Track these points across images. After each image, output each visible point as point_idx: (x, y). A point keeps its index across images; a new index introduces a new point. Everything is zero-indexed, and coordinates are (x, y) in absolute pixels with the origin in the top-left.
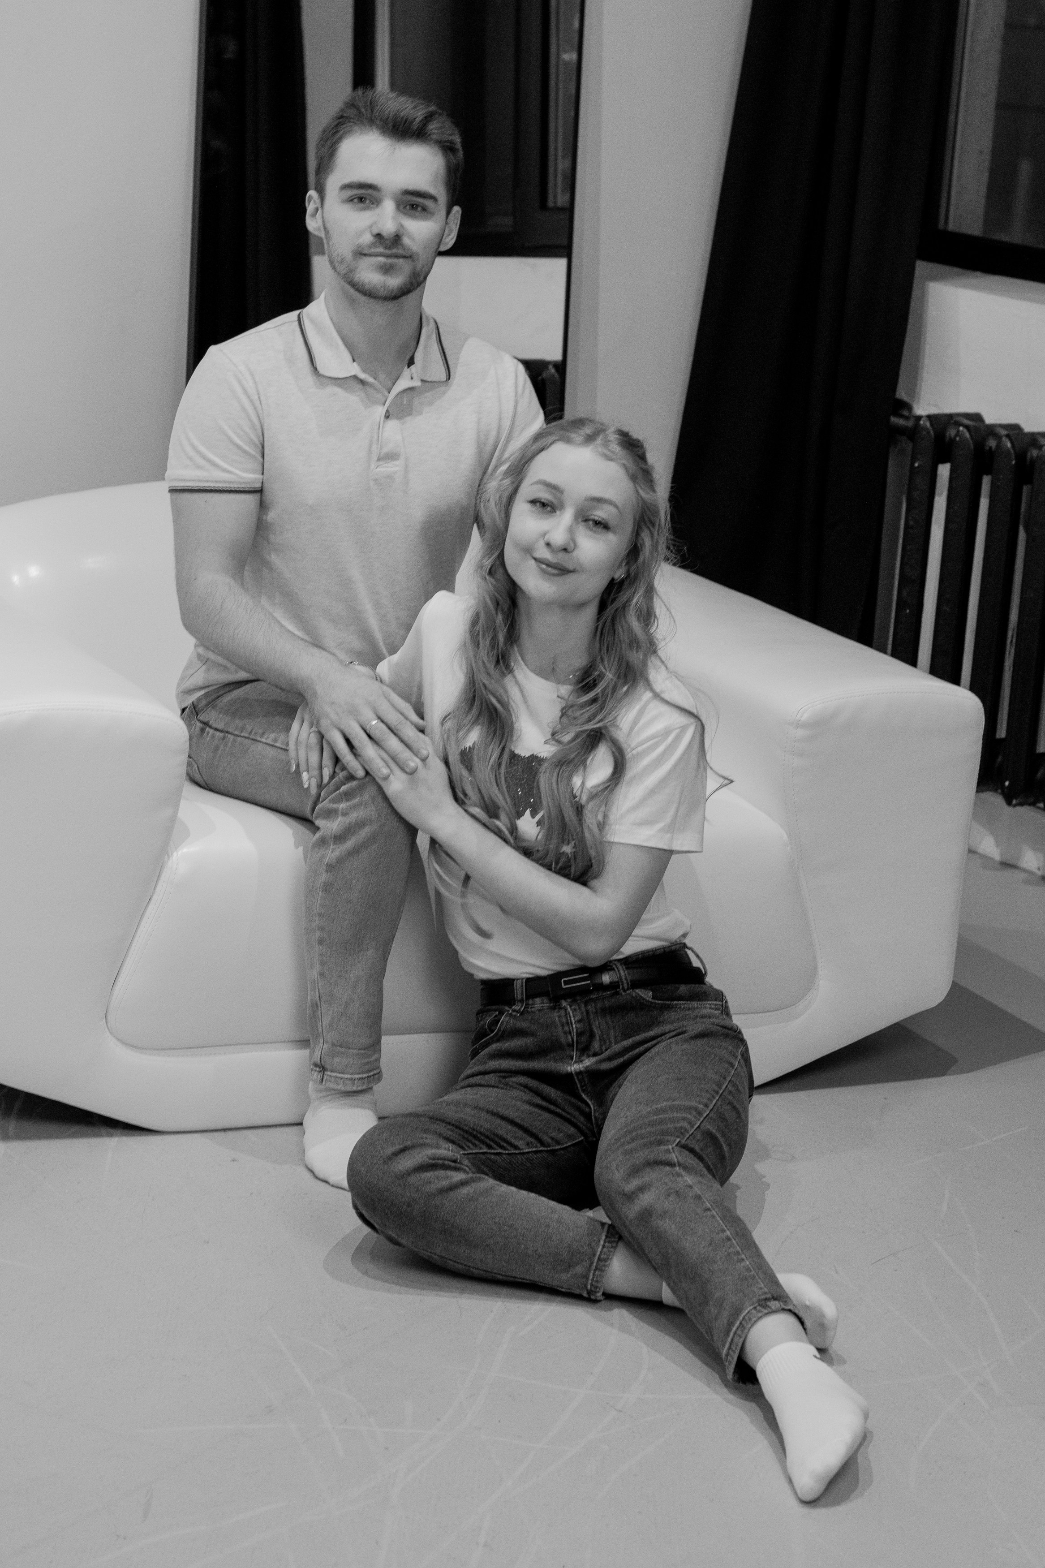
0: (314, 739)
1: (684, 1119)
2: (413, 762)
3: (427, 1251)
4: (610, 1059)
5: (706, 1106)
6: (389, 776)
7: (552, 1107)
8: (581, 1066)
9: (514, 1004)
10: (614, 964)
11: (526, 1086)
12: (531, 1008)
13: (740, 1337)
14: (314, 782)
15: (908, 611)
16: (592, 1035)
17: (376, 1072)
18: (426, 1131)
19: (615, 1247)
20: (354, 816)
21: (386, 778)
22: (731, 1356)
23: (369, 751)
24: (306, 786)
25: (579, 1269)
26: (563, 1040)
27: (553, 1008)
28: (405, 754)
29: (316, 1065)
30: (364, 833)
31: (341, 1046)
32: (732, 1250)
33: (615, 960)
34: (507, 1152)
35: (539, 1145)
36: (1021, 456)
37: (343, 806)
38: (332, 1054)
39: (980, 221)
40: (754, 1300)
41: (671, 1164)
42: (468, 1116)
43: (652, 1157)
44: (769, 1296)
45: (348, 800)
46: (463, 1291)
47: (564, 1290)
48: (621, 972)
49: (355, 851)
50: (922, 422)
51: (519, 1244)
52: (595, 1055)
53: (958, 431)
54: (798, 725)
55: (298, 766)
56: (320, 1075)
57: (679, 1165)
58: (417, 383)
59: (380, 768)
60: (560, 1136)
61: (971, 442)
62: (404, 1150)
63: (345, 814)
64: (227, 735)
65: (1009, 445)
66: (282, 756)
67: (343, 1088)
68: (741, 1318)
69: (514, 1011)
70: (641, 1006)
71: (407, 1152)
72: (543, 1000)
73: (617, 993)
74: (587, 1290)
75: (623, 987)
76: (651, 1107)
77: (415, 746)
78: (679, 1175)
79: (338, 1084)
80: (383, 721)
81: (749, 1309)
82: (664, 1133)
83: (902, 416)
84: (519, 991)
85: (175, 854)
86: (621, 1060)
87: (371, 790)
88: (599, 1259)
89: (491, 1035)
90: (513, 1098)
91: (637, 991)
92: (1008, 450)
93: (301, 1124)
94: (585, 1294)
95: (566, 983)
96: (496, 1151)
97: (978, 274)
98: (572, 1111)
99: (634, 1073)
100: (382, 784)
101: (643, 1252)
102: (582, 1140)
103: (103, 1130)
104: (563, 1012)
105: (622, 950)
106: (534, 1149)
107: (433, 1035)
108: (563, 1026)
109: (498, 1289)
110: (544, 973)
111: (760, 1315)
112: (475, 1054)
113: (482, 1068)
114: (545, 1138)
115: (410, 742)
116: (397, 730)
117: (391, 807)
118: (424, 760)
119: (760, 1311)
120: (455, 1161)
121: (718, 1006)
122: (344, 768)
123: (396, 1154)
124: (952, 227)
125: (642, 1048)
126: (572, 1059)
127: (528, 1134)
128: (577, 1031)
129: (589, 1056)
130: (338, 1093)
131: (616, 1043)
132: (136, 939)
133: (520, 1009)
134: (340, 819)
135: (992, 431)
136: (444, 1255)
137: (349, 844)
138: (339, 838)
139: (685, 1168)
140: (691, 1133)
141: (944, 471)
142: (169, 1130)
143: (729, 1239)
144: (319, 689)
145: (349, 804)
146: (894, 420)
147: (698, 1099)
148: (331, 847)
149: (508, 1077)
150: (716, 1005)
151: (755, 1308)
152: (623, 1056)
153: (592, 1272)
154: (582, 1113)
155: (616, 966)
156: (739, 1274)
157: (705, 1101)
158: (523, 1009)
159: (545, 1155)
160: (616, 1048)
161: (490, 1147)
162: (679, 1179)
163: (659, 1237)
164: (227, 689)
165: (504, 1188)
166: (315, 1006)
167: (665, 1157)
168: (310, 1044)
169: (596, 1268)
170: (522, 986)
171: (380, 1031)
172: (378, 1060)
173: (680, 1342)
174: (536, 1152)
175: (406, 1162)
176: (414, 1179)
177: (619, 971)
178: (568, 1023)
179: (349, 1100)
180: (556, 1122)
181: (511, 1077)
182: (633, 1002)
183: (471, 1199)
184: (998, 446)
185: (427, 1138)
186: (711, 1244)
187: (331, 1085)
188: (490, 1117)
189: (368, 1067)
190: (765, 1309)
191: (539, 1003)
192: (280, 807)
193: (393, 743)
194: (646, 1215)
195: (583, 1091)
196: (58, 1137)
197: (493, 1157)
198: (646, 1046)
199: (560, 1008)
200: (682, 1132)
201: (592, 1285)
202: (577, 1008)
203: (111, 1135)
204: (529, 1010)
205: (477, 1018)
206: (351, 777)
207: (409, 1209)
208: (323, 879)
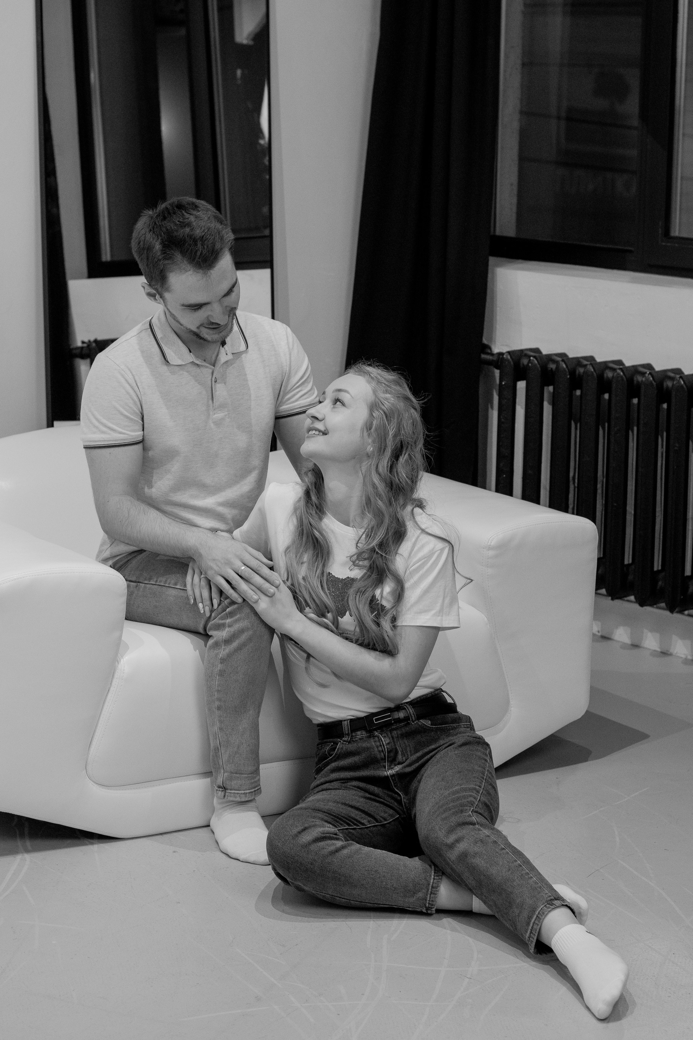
0: (203, 583)
1: (471, 796)
2: (272, 590)
3: (323, 893)
4: (410, 765)
5: (480, 787)
6: (258, 600)
7: (377, 798)
8: (393, 771)
9: (343, 737)
10: (405, 706)
11: (358, 787)
12: (355, 738)
13: (538, 925)
14: (207, 609)
15: (505, 476)
16: (396, 752)
17: (258, 788)
18: (314, 817)
19: (441, 879)
20: (237, 627)
21: (256, 602)
22: (532, 938)
23: (243, 586)
24: (202, 612)
25: (420, 895)
26: (378, 756)
27: (369, 737)
28: (266, 585)
29: (219, 787)
30: (244, 637)
31: (236, 773)
32: (523, 872)
33: (404, 703)
34: (358, 827)
35: (375, 822)
36: (573, 373)
37: (228, 621)
38: (231, 779)
39: (514, 228)
40: (544, 901)
41: (473, 824)
42: (331, 806)
43: (461, 820)
44: (552, 898)
45: (231, 617)
46: (347, 917)
47: (410, 909)
48: (410, 709)
49: (239, 648)
50: (505, 356)
51: (382, 882)
52: (399, 763)
53: (530, 360)
54: (490, 548)
55: (195, 599)
56: (223, 793)
57: (478, 824)
58: (230, 357)
59: (252, 595)
60: (386, 815)
61: (539, 366)
62: (304, 829)
63: (230, 626)
64: (139, 584)
65: (564, 366)
66: (182, 593)
67: (239, 800)
68: (537, 913)
69: (344, 741)
70: (423, 730)
71: (306, 831)
72: (362, 732)
73: (408, 724)
74: (426, 907)
75: (412, 719)
76: (449, 790)
77: (271, 579)
78: (479, 830)
79: (236, 797)
80: (248, 566)
81: (542, 907)
82: (462, 805)
83: (488, 354)
84: (346, 727)
85: (122, 660)
86: (417, 765)
87: (247, 610)
88: (432, 887)
89: (330, 758)
90: (353, 795)
91: (421, 721)
92: (564, 369)
93: (209, 826)
94: (424, 911)
95: (376, 720)
96: (353, 827)
97: (520, 261)
98: (389, 799)
99: (428, 772)
100: (254, 605)
101: (462, 879)
102: (398, 817)
103: (86, 841)
104: (377, 739)
105: (409, 696)
106: (373, 825)
107: (285, 762)
108: (377, 747)
109: (368, 913)
110: (362, 715)
111: (549, 910)
112: (318, 771)
113: (327, 779)
114: (378, 817)
115: (267, 577)
116: (258, 571)
117: (260, 618)
118: (277, 587)
119: (549, 908)
120: (336, 834)
121: (468, 726)
122: (227, 597)
123: (300, 833)
124: (498, 233)
125: (428, 756)
126: (385, 767)
127: (368, 816)
128: (387, 750)
129: (395, 765)
130: (235, 803)
131: (411, 755)
132: (102, 716)
133: (348, 739)
134: (227, 629)
135: (550, 358)
136: (334, 894)
137: (235, 644)
138: (227, 642)
139: (482, 825)
140: (476, 804)
141: (521, 385)
142: (127, 837)
143: (521, 866)
144: (202, 551)
145: (232, 619)
146: (483, 356)
147: (474, 783)
148: (223, 647)
149: (346, 782)
150: (467, 725)
151: (545, 906)
152: (418, 762)
153: (429, 895)
154: (396, 800)
155: (407, 707)
156: (531, 886)
157: (478, 784)
158: (349, 739)
159: (379, 828)
160: (414, 757)
161: (349, 825)
162: (480, 832)
163: (473, 869)
164: (133, 555)
165: (366, 849)
166: (217, 749)
167: (468, 819)
168: (213, 774)
169: (431, 893)
170: (348, 725)
171: (259, 762)
172: (259, 780)
173: (491, 934)
174: (374, 826)
175: (307, 837)
176: (314, 847)
177: (408, 709)
178: (381, 746)
179: (242, 807)
180: (382, 808)
181: (348, 782)
182: (420, 728)
183: (350, 857)
184: (557, 368)
185: (316, 822)
186: (509, 870)
187: (232, 799)
188: (343, 807)
189: (253, 785)
190: (552, 906)
191: (360, 734)
192: (179, 627)
193: (257, 579)
194: (464, 856)
195: (395, 786)
196: (60, 848)
197: (351, 831)
198: (431, 754)
199: (374, 737)
200: (472, 804)
201: (429, 904)
202: (386, 735)
203: (92, 844)
204: (354, 739)
205: (318, 748)
206: (233, 603)
207: (312, 867)
208: (219, 668)
